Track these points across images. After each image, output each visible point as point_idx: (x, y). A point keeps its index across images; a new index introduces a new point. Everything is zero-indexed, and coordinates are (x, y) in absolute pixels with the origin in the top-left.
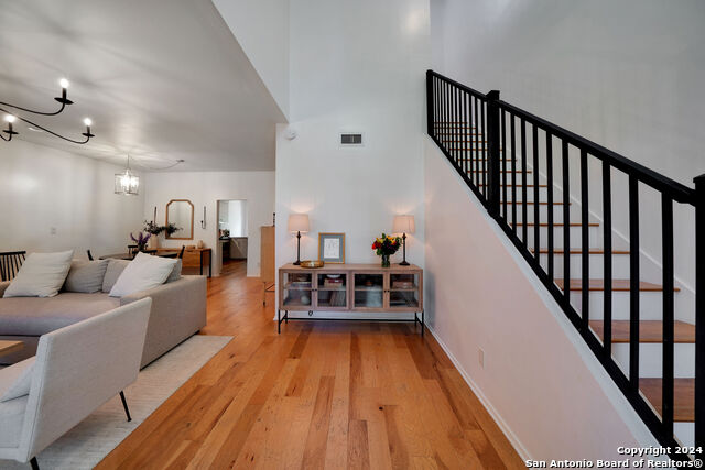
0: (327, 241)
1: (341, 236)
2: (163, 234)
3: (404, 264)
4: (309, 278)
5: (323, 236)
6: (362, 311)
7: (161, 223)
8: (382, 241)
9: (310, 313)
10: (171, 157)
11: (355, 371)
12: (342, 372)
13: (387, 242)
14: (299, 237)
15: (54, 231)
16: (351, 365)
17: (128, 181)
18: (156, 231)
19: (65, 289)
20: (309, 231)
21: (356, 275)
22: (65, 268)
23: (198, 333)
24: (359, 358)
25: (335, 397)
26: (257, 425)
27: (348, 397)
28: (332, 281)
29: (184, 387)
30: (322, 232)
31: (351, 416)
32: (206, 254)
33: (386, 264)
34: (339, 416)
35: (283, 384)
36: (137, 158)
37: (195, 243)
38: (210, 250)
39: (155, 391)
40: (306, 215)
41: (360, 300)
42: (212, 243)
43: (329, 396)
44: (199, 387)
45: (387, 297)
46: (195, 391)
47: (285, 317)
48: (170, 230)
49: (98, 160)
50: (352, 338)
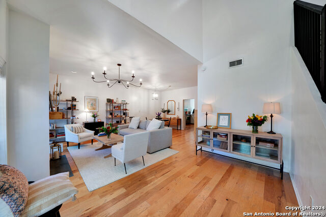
0: (221, 117)
1: (229, 115)
2: (166, 112)
3: (271, 132)
4: (209, 133)
5: (219, 115)
6: (238, 154)
7: (166, 109)
8: (252, 118)
9: (213, 150)
10: (167, 86)
11: (223, 180)
12: (216, 178)
13: (255, 118)
14: (207, 114)
15: (140, 112)
16: (223, 177)
17: (156, 95)
18: (164, 112)
19: (138, 128)
20: (212, 112)
21: (234, 135)
22: (138, 122)
23: (169, 147)
24: (229, 176)
25: (207, 185)
26: (174, 182)
27: (213, 188)
28: (221, 136)
29: (159, 162)
30: (219, 112)
31: (210, 195)
32: (179, 120)
33: (256, 131)
34: (205, 193)
35: (189, 173)
36: (158, 87)
37: (175, 116)
38: (181, 119)
39: (152, 160)
40: (210, 105)
41: (236, 148)
42: (181, 116)
43: (205, 184)
44: (163, 164)
45: (253, 150)
46: (161, 164)
47: (201, 149)
48: (168, 111)
49: (149, 90)
50: (230, 166)
